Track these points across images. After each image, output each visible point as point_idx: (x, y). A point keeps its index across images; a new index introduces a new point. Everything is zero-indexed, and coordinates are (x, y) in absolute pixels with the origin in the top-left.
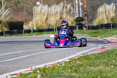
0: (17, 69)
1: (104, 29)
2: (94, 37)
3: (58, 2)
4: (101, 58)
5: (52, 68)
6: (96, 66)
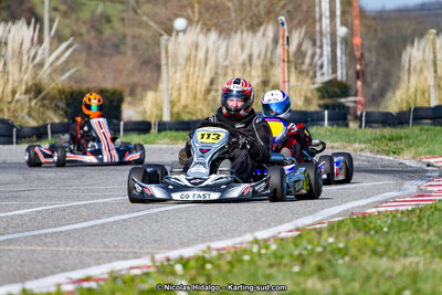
0: (98, 259)
1: (426, 127)
2: (388, 154)
3: (256, 22)
4: (414, 227)
5: (229, 258)
6: (397, 256)
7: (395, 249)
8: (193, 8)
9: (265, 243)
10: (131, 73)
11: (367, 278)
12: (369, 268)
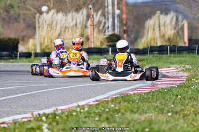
0: (8, 114)
1: (155, 55)
3: (79, 8)
4: (150, 100)
5: (66, 114)
6: (142, 113)
7: (142, 110)
8: (50, 2)
9: (83, 107)
10: (22, 31)
11: (129, 123)
12: (130, 118)
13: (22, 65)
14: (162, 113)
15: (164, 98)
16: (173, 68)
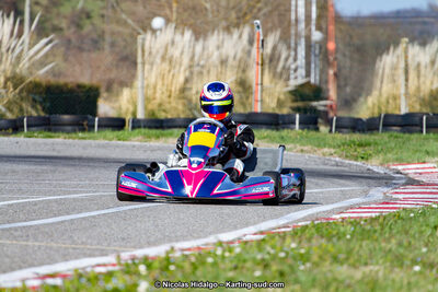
0: (65, 256)
1: (395, 134)
2: (356, 160)
4: (377, 235)
5: (193, 260)
7: (356, 257)
8: (171, 8)
9: (228, 246)
10: (108, 70)
12: (329, 276)
13: (104, 146)
14: (402, 265)
15: (407, 233)
16: (432, 165)
